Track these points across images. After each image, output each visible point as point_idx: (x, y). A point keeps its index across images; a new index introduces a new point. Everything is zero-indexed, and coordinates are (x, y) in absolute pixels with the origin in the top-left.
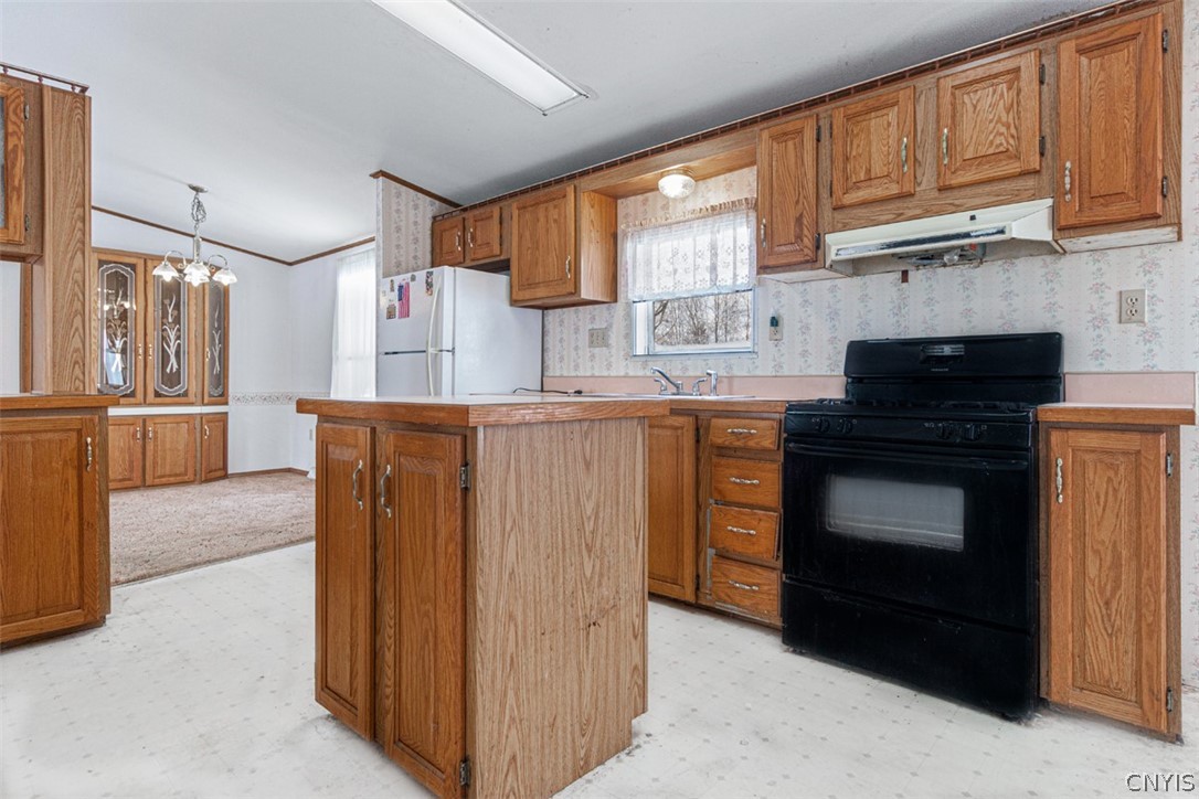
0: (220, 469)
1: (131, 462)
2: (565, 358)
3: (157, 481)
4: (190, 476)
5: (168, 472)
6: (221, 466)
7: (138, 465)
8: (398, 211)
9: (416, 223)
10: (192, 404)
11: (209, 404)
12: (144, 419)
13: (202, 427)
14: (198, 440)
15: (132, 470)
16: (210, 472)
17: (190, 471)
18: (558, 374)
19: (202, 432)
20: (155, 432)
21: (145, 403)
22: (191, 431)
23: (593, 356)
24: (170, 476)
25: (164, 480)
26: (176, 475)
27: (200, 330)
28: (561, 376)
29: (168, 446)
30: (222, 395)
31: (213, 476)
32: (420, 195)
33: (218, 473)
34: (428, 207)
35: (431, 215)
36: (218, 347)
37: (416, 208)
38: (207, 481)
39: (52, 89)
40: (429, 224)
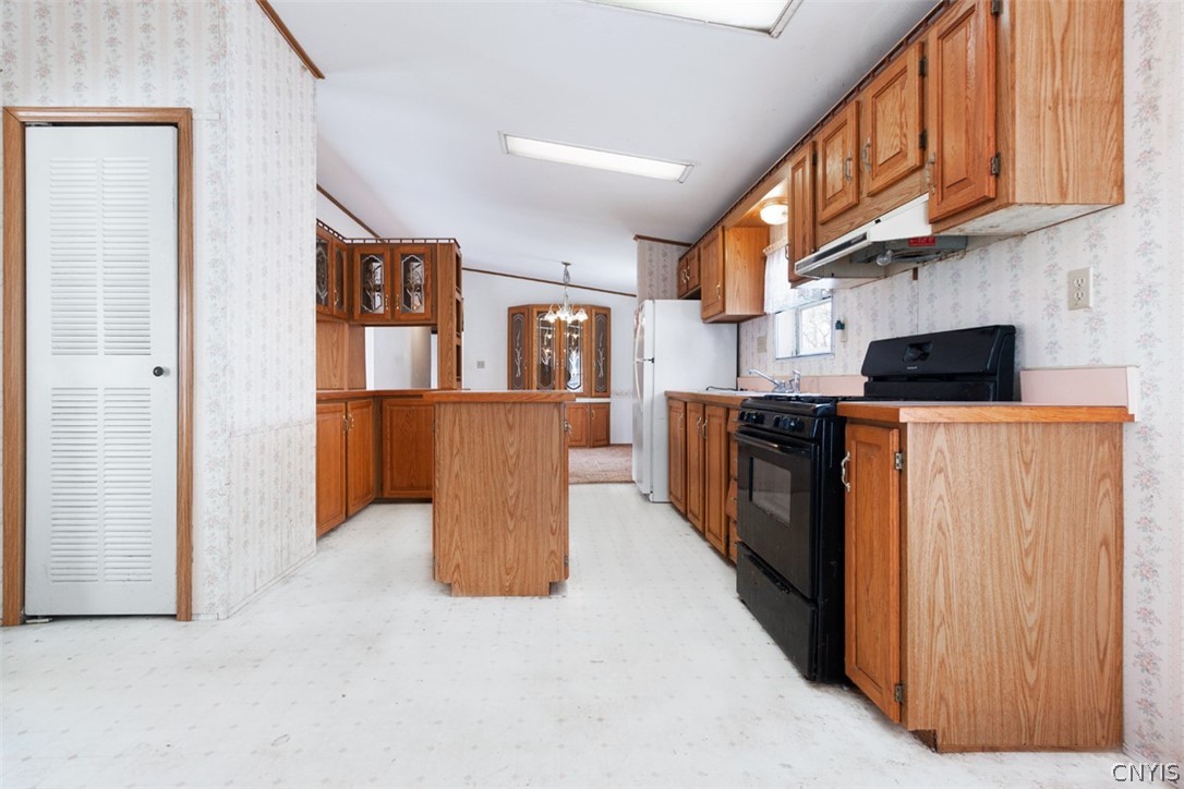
0: (605, 440)
2: (748, 361)
6: (604, 437)
10: (585, 396)
11: (596, 397)
13: (591, 411)
14: (589, 419)
16: (598, 441)
17: (584, 440)
19: (591, 415)
22: (585, 413)
23: (759, 360)
26: (576, 441)
27: (589, 349)
30: (606, 391)
31: (599, 443)
32: (668, 245)
33: (602, 443)
34: (675, 253)
35: (677, 258)
36: (602, 359)
37: (665, 255)
38: (594, 447)
39: (441, 244)
40: (675, 264)
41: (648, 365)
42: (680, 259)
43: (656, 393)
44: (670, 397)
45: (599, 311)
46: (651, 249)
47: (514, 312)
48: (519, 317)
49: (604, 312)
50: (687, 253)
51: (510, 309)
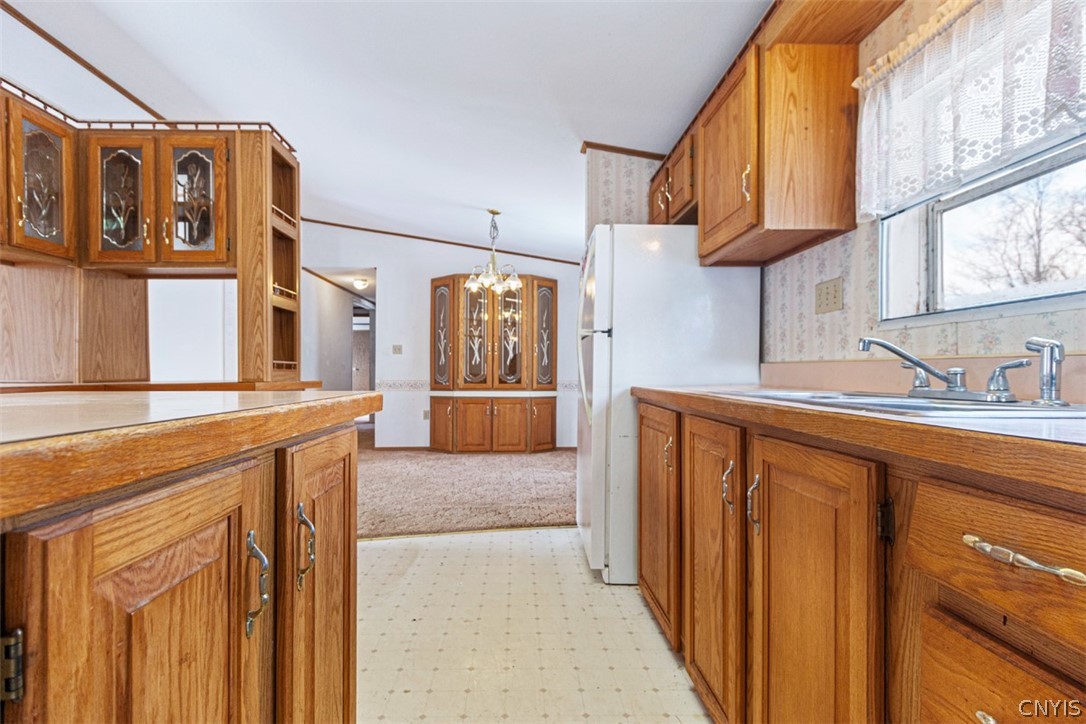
0: (548, 443)
1: (484, 433)
2: (787, 333)
3: (501, 448)
4: (522, 447)
5: (507, 442)
6: (549, 440)
7: (488, 435)
8: (606, 182)
9: (629, 192)
10: (524, 389)
11: (536, 390)
12: (492, 400)
13: (532, 408)
14: (529, 418)
15: (484, 439)
16: (539, 444)
17: (523, 444)
18: (779, 360)
19: (532, 412)
20: (498, 410)
21: (493, 388)
22: (524, 410)
23: (821, 328)
24: (509, 445)
25: (505, 448)
26: (513, 445)
27: (530, 330)
28: (783, 362)
29: (507, 422)
30: (551, 383)
31: (541, 447)
32: (635, 159)
33: (546, 447)
34: (646, 169)
35: (647, 179)
36: (546, 343)
37: (629, 173)
38: (535, 452)
39: (242, 132)
40: (646, 188)
41: (600, 341)
42: (653, 180)
43: (616, 391)
44: (642, 399)
45: (542, 283)
46: (607, 164)
47: (438, 284)
48: (444, 290)
49: (549, 284)
50: (663, 166)
51: (433, 281)
